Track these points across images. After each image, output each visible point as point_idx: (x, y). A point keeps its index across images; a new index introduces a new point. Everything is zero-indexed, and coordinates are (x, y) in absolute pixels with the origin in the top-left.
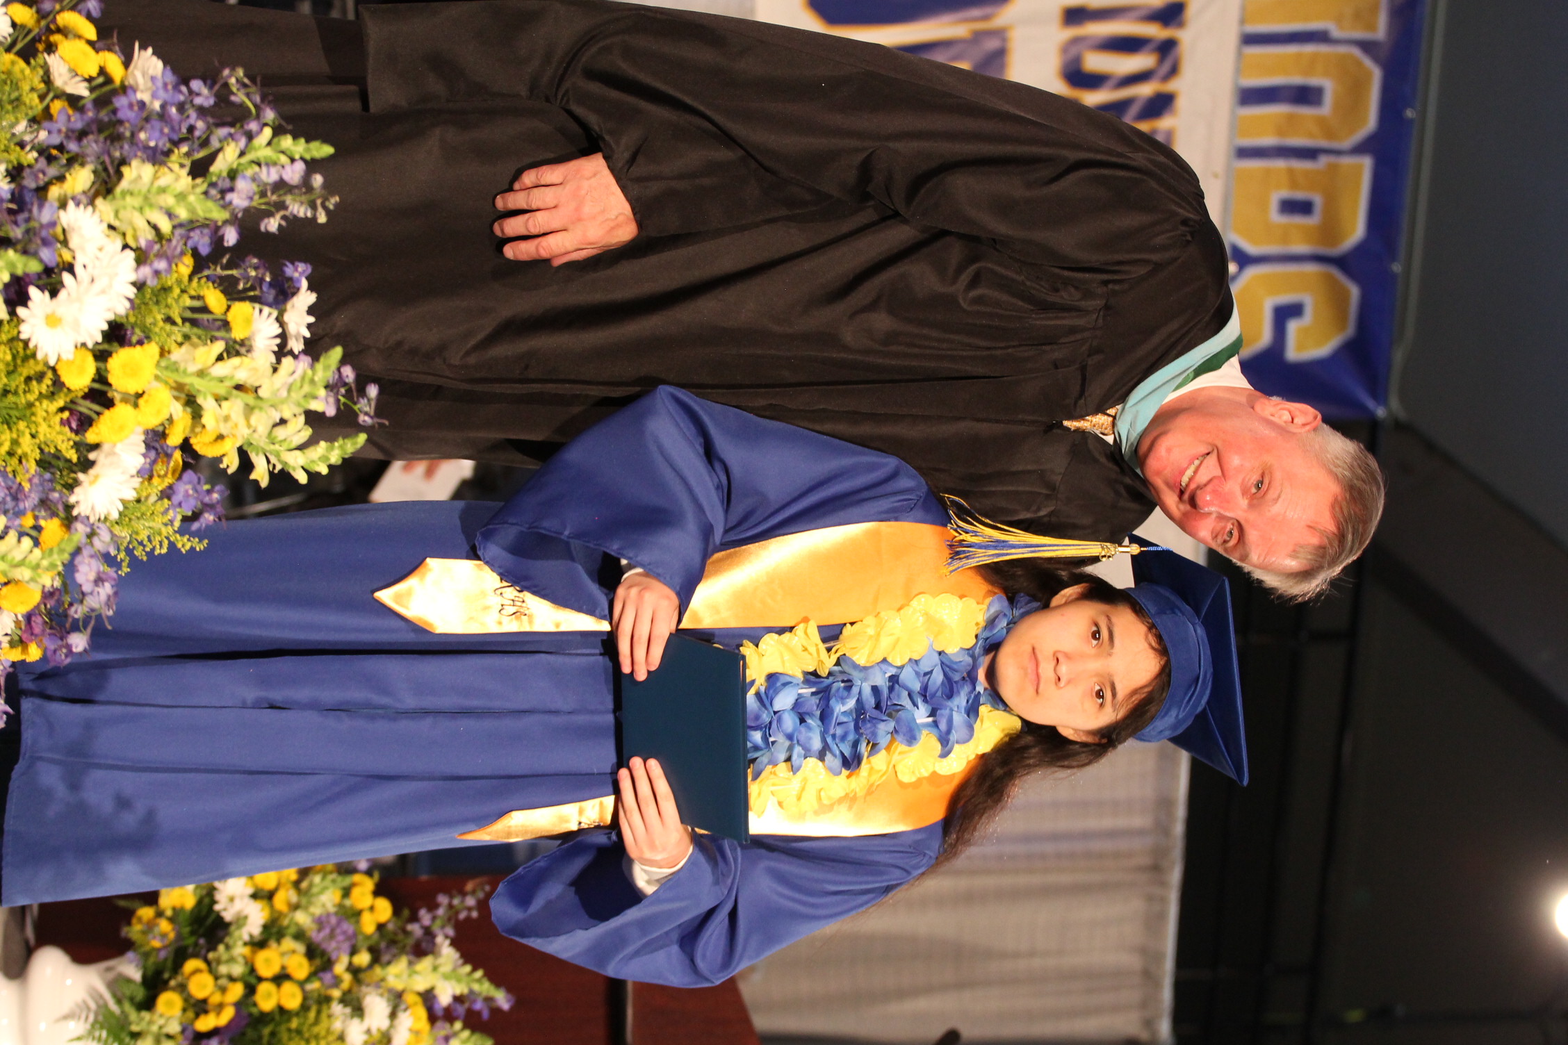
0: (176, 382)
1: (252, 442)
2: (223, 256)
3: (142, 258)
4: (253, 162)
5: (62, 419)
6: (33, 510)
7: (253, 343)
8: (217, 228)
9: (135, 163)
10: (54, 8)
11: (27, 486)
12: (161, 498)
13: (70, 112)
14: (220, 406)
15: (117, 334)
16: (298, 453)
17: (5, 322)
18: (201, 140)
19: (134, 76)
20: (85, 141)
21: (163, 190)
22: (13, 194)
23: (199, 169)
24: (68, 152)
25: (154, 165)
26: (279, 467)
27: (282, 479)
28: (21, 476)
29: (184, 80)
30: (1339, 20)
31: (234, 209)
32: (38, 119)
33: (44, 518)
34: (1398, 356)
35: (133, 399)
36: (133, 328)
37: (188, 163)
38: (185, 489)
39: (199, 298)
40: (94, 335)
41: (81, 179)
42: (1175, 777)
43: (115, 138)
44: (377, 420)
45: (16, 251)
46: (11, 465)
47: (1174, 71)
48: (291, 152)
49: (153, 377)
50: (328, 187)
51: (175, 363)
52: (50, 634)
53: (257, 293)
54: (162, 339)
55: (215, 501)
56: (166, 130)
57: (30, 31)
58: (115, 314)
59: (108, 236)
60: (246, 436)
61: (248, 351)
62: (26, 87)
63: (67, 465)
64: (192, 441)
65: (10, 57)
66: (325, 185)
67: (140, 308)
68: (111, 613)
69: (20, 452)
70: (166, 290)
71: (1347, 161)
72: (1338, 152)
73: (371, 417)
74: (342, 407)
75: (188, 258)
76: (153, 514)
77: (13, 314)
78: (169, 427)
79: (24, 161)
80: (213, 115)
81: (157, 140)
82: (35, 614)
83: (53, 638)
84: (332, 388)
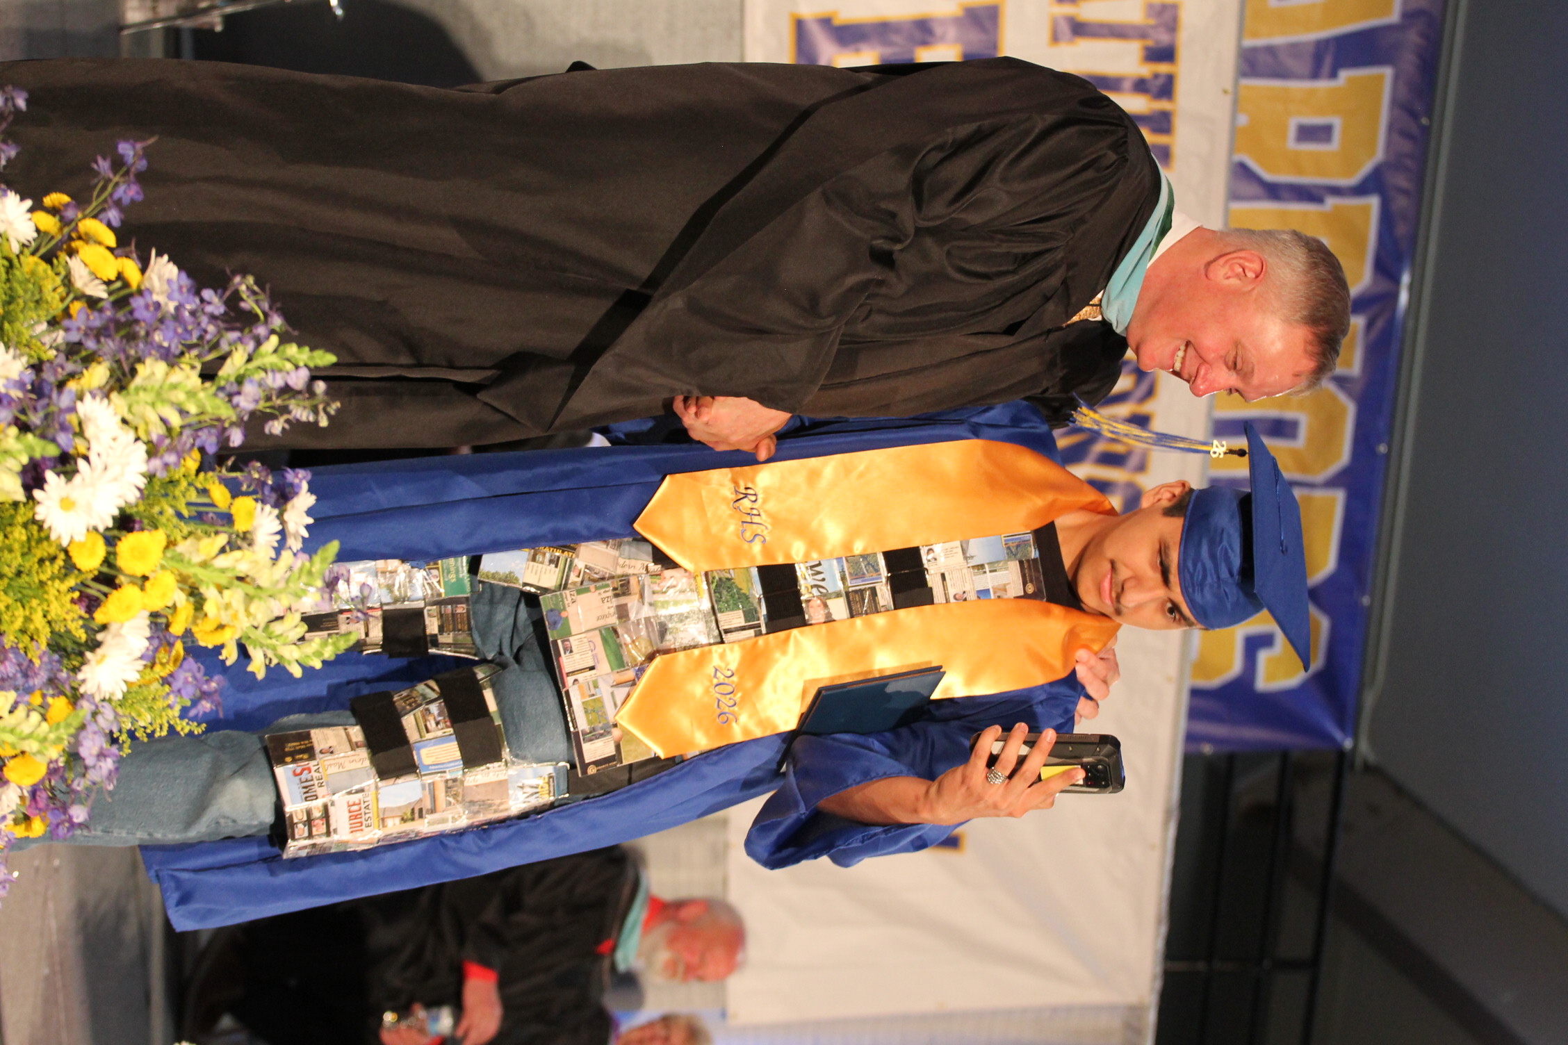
0: (180, 575)
1: (252, 636)
2: (228, 458)
3: (153, 451)
4: (259, 368)
5: (72, 599)
6: (41, 689)
7: (254, 537)
8: (224, 429)
9: (148, 361)
10: (77, 216)
11: (37, 662)
12: (162, 685)
13: (89, 311)
14: (222, 597)
15: (125, 522)
16: (293, 648)
17: (22, 505)
18: (211, 344)
19: (150, 278)
20: (102, 339)
21: (174, 387)
22: (33, 384)
23: (208, 375)
24: (86, 349)
25: (168, 365)
26: (275, 661)
27: (277, 672)
28: (32, 653)
31: (241, 412)
32: (58, 319)
33: (53, 696)
34: (1369, 699)
35: (140, 582)
36: (141, 522)
37: (199, 366)
38: (184, 676)
39: (204, 492)
40: (105, 520)
41: (98, 374)
43: (131, 337)
45: (35, 435)
46: (23, 642)
47: (1150, 393)
48: (296, 360)
49: (158, 568)
50: (331, 394)
51: (181, 554)
52: (53, 809)
53: (260, 495)
54: (168, 533)
55: (212, 690)
56: (180, 330)
57: (53, 238)
58: (126, 502)
59: (122, 429)
60: (245, 627)
61: (250, 545)
62: (48, 286)
63: (75, 647)
64: (195, 629)
65: (35, 259)
66: (327, 393)
67: (148, 498)
68: (111, 787)
69: (32, 627)
70: (173, 482)
71: (1319, 494)
72: (1314, 486)
75: (196, 455)
76: (154, 699)
77: (30, 497)
78: (172, 614)
79: (45, 357)
80: (224, 321)
81: (170, 341)
82: (40, 790)
83: (56, 811)
84: (328, 585)
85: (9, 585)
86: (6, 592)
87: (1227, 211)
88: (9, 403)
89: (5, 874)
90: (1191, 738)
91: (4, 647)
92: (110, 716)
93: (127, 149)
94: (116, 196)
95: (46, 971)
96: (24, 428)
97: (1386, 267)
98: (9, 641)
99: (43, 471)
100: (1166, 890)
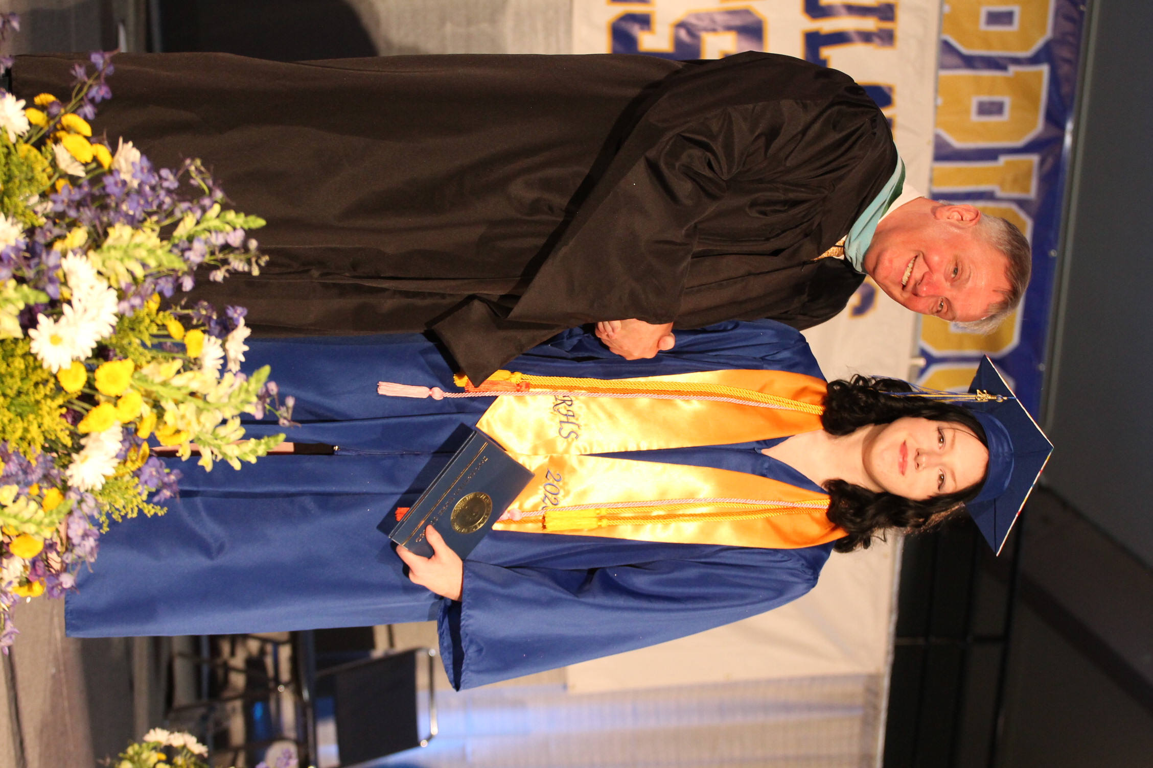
0: (146, 391)
1: (202, 438)
2: (182, 299)
3: (122, 296)
4: (206, 230)
5: (61, 414)
6: (38, 482)
7: (203, 362)
8: (178, 278)
9: (118, 226)
10: (60, 111)
11: (34, 463)
12: (133, 477)
13: (71, 187)
14: (178, 408)
15: (102, 352)
16: (234, 447)
17: (20, 341)
18: (168, 212)
19: (118, 161)
20: (82, 209)
21: (138, 246)
22: (27, 245)
23: (166, 234)
24: (69, 217)
25: (133, 228)
26: (220, 457)
28: (30, 455)
29: (155, 168)
30: (1002, 185)
31: (191, 264)
32: (47, 193)
33: (47, 488)
35: (114, 400)
36: (114, 350)
37: (157, 229)
38: (150, 471)
39: (164, 327)
40: (86, 350)
41: (79, 236)
42: (875, 739)
43: (104, 207)
44: (292, 423)
45: (29, 286)
46: (22, 447)
48: (234, 223)
49: (128, 386)
51: (145, 376)
52: (49, 576)
53: (207, 328)
54: (136, 358)
55: (172, 481)
56: (142, 202)
57: (42, 129)
58: (102, 337)
59: (98, 279)
60: (197, 433)
61: (200, 368)
62: (38, 168)
63: (64, 450)
64: (157, 434)
65: (28, 146)
67: (119, 332)
69: (29, 436)
70: (138, 320)
73: (289, 421)
74: (267, 413)
75: (156, 298)
76: (127, 488)
77: (26, 334)
78: (140, 423)
79: (36, 224)
80: (177, 194)
81: (135, 209)
82: (38, 560)
83: (52, 578)
84: (261, 398)
85: (11, 403)
86: (9, 410)
87: (937, 78)
88: (9, 261)
89: (11, 627)
91: (7, 451)
92: (92, 502)
93: (97, 59)
94: (91, 95)
95: (53, 671)
96: (21, 280)
97: (1055, 118)
98: (11, 447)
99: (37, 314)
100: (895, 588)
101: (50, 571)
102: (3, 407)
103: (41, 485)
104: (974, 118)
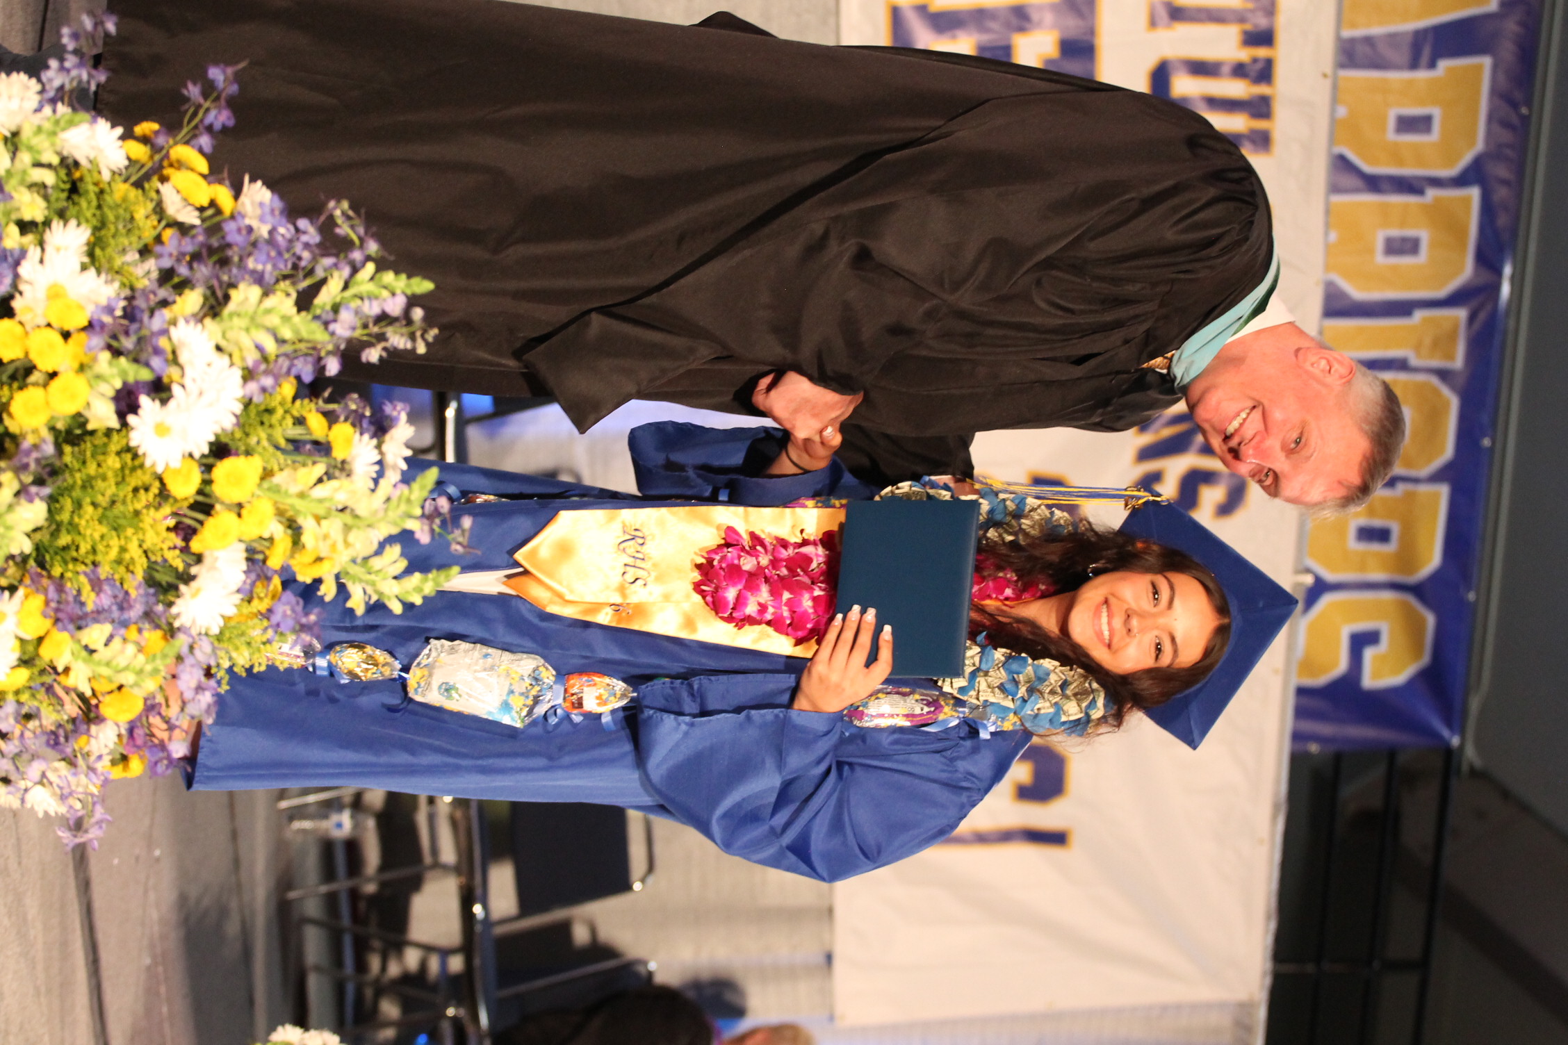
0: (278, 506)
1: (350, 571)
2: (324, 390)
3: (248, 375)
4: (355, 295)
5: (168, 527)
6: (136, 623)
7: (352, 467)
8: (320, 359)
9: (242, 286)
10: (167, 142)
11: (133, 593)
12: (261, 620)
13: (181, 236)
14: (319, 524)
15: (220, 450)
16: (393, 583)
17: (115, 432)
18: (307, 270)
19: (243, 204)
20: (195, 265)
21: (268, 311)
22: (124, 309)
23: (304, 302)
24: (178, 275)
25: (263, 291)
26: (374, 598)
28: (128, 584)
29: (291, 216)
30: (1418, 348)
31: (337, 340)
32: (149, 248)
33: (149, 630)
34: (1475, 704)
35: (236, 509)
36: (236, 449)
37: (294, 295)
38: (283, 610)
39: (300, 421)
41: (192, 300)
43: (224, 262)
45: (128, 360)
46: (119, 572)
48: (393, 287)
49: (253, 494)
51: (277, 484)
52: (151, 747)
53: (357, 424)
54: (265, 462)
55: (312, 623)
56: (273, 254)
57: (143, 166)
58: (222, 428)
59: (217, 355)
60: (343, 563)
61: (348, 475)
62: (140, 214)
63: (171, 579)
64: (292, 562)
65: (126, 186)
67: (244, 425)
68: (210, 721)
69: (127, 556)
70: (269, 411)
71: (1423, 489)
72: (1416, 481)
74: (437, 537)
75: (292, 380)
77: (124, 424)
78: (268, 548)
79: (138, 286)
80: (319, 249)
81: (264, 264)
82: (137, 727)
83: (155, 749)
84: (428, 517)
85: (104, 515)
86: (100, 522)
87: (1328, 204)
88: (101, 330)
89: (101, 814)
90: (1297, 737)
91: (99, 579)
92: (208, 649)
93: (216, 74)
94: (208, 121)
95: (147, 961)
96: (117, 353)
97: (1488, 259)
98: (104, 571)
99: (137, 399)
100: (1274, 885)
101: (152, 741)
102: (93, 520)
103: (141, 625)
104: (1380, 259)
